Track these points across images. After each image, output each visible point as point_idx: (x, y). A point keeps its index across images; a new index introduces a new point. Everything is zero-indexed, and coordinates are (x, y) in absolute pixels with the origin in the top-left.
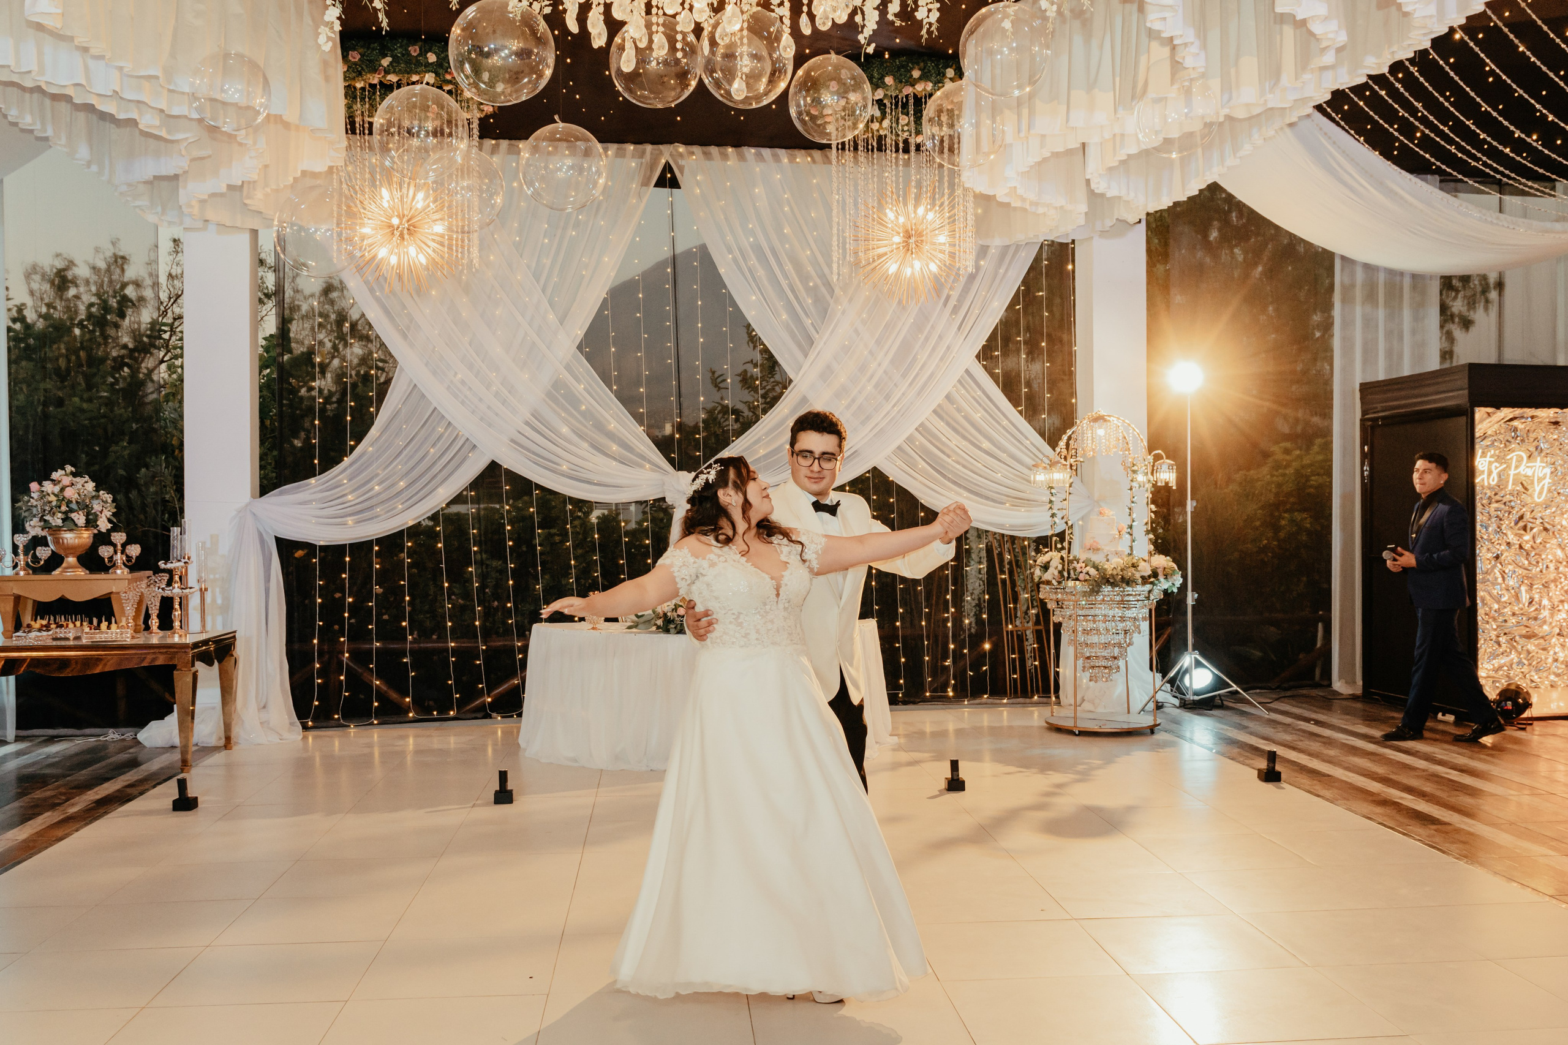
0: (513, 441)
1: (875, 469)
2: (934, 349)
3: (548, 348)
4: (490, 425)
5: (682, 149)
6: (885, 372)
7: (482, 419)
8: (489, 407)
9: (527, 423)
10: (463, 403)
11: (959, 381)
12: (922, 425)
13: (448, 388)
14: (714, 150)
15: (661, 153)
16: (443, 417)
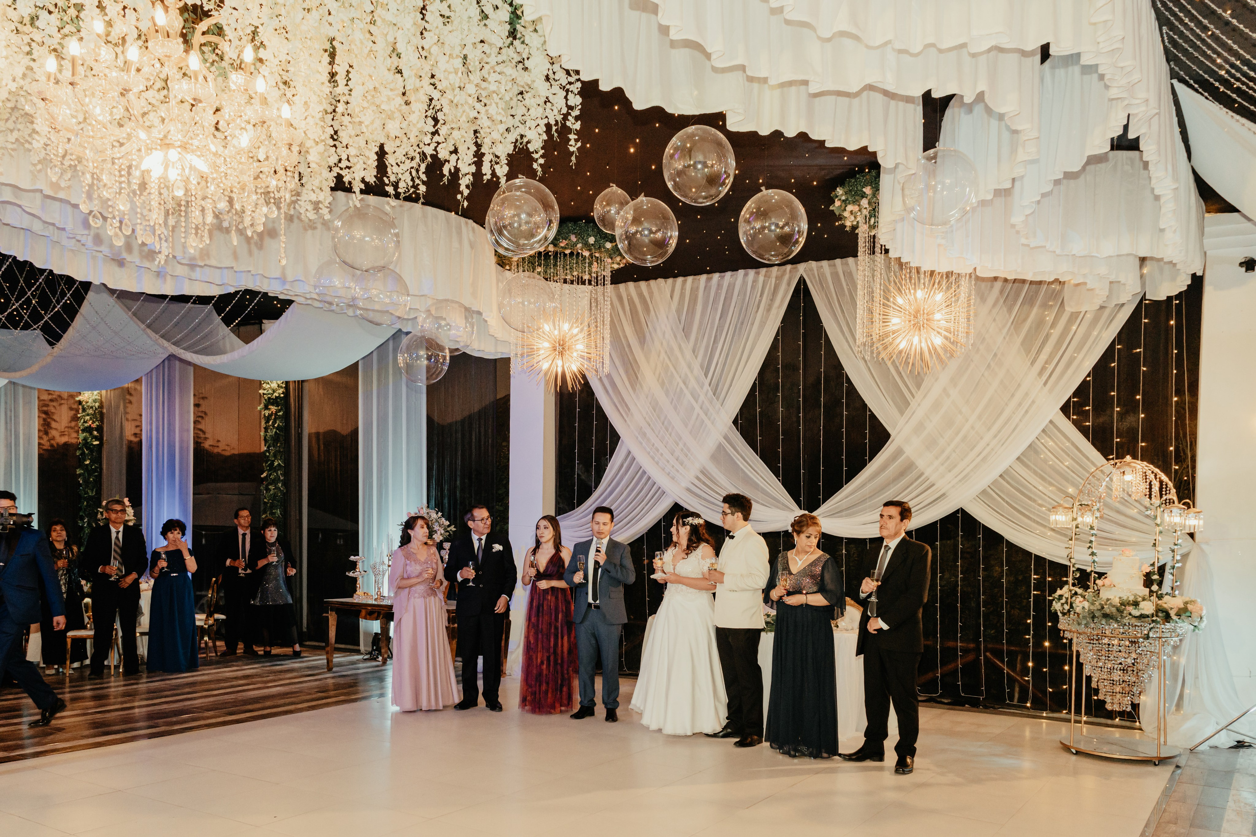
0: (688, 490)
1: (962, 511)
2: (1020, 404)
3: (713, 423)
4: (673, 478)
5: (813, 264)
6: (972, 428)
7: (668, 474)
8: (673, 467)
9: (698, 478)
10: (657, 463)
11: (1044, 431)
12: (1006, 472)
13: (649, 453)
14: (838, 261)
15: (797, 270)
16: (644, 473)
